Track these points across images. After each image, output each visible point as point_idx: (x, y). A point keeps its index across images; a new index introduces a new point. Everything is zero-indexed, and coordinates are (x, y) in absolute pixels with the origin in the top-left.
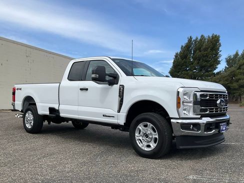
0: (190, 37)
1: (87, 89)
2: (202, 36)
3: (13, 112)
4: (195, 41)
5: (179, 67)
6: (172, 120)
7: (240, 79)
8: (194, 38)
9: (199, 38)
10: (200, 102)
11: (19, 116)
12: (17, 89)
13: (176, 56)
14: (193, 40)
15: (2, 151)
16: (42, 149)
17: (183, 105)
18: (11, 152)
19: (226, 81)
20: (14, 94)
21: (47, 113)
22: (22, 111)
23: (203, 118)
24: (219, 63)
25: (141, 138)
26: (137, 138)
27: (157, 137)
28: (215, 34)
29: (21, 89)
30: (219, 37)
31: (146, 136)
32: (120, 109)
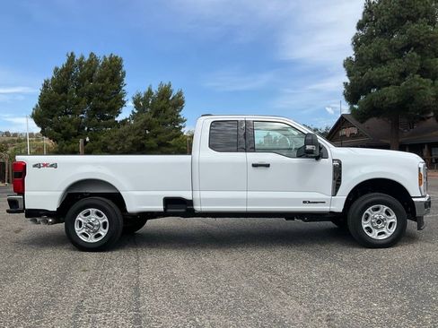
0: (72, 54)
1: (268, 166)
2: (92, 54)
4: (80, 63)
5: (54, 107)
7: (159, 133)
8: (78, 57)
9: (87, 58)
12: (35, 165)
13: (45, 86)
14: (75, 60)
19: (138, 134)
21: (157, 208)
24: (123, 104)
25: (369, 225)
26: (365, 226)
28: (115, 54)
29: (52, 165)
30: (121, 60)
31: (379, 222)
32: (336, 191)
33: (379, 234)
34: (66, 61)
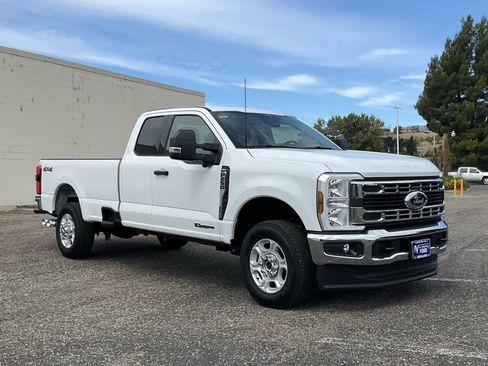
0: (469, 18)
1: (166, 173)
3: (38, 215)
4: (481, 27)
6: (309, 236)
8: (477, 21)
10: (363, 200)
11: (48, 223)
12: (45, 170)
13: (433, 67)
14: (474, 26)
15: (11, 293)
16: (85, 289)
17: (329, 206)
18: (27, 294)
20: (39, 178)
21: (99, 218)
22: (54, 214)
23: (370, 231)
25: (259, 269)
26: (253, 269)
27: (285, 266)
29: (51, 170)
31: (269, 265)
32: (223, 214)
34: (461, 29)
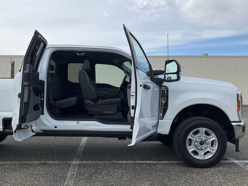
6: (233, 124)
21: (1, 127)
31: (202, 143)
32: (164, 115)
33: (205, 154)
